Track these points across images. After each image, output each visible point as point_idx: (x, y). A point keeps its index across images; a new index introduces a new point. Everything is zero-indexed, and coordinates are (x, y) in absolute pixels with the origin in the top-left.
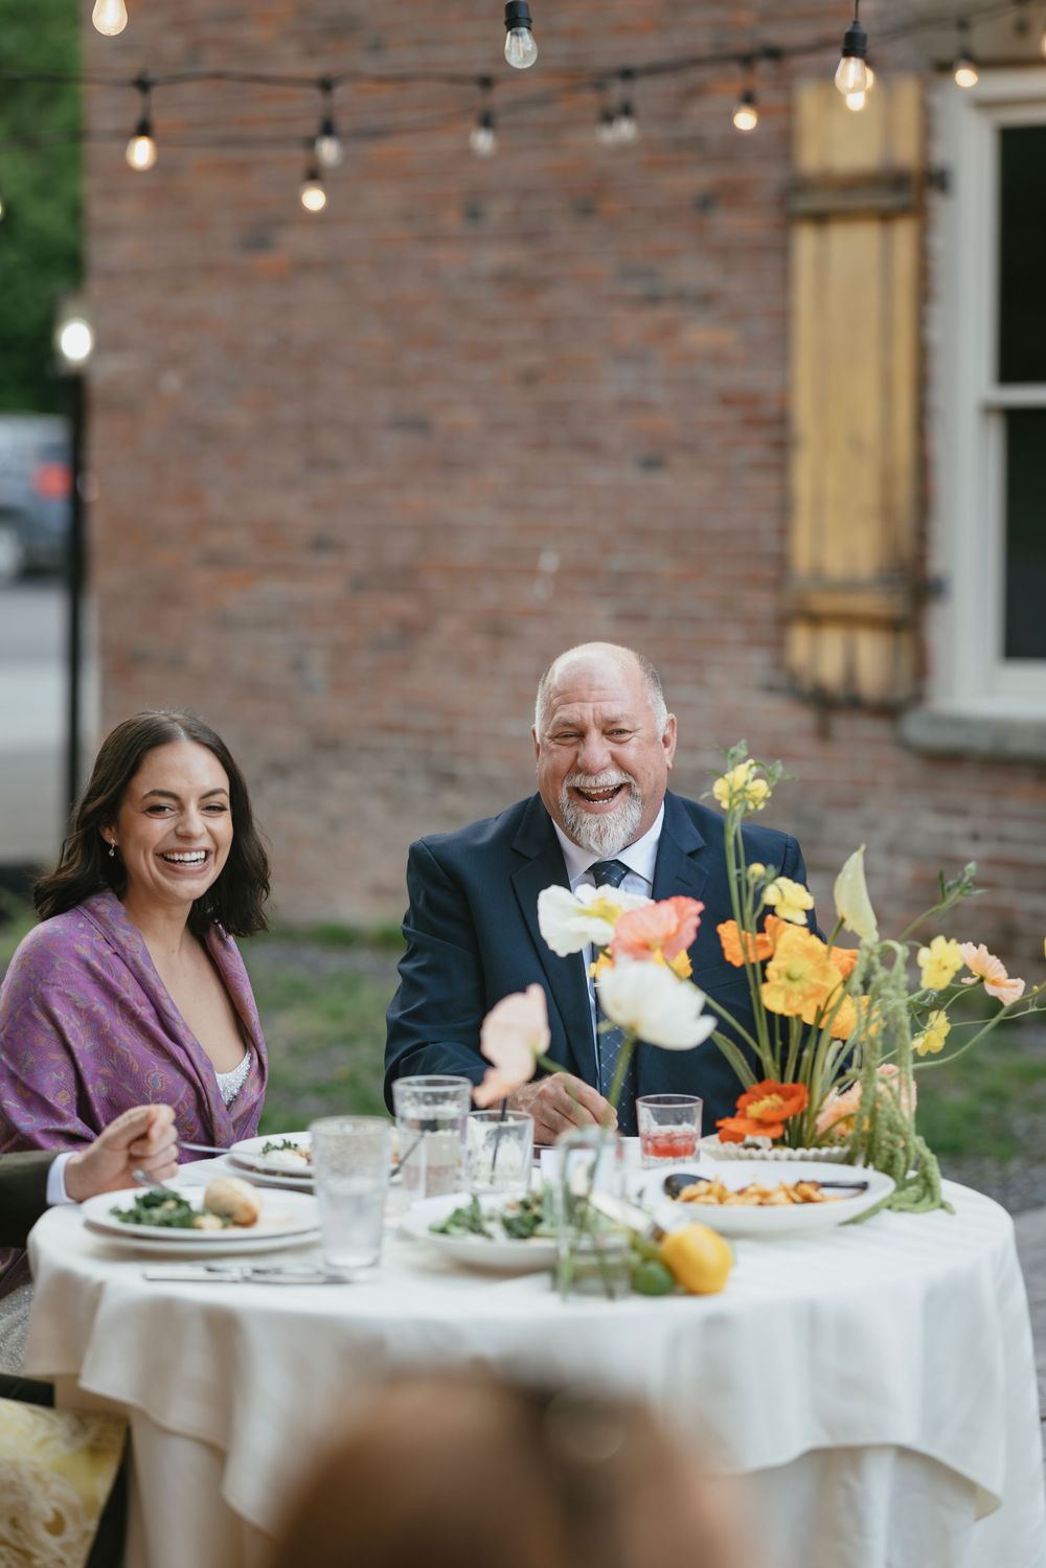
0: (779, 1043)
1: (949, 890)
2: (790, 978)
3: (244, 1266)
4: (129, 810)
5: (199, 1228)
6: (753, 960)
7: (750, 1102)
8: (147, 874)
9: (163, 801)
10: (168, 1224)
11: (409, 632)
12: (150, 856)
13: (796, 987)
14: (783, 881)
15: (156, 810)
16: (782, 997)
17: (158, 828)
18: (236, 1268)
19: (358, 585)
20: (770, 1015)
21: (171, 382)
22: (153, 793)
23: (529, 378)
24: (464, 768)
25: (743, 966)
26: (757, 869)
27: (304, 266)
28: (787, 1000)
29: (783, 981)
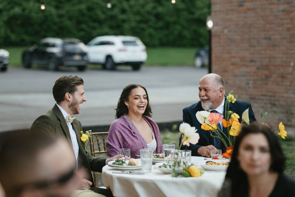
0: (232, 140)
1: (263, 116)
2: (234, 129)
3: (128, 172)
4: (131, 98)
5: (123, 165)
6: (228, 126)
7: (228, 150)
8: (135, 110)
9: (137, 97)
10: (119, 165)
11: (267, 77)
12: (136, 106)
13: (235, 131)
14: (235, 114)
15: (136, 98)
16: (233, 133)
17: (137, 102)
18: (126, 172)
19: (258, 69)
20: (231, 136)
21: (226, 31)
22: (136, 95)
23: (288, 30)
24: (277, 103)
25: (226, 128)
26: (230, 112)
27: (249, 9)
28: (234, 133)
29: (233, 130)
